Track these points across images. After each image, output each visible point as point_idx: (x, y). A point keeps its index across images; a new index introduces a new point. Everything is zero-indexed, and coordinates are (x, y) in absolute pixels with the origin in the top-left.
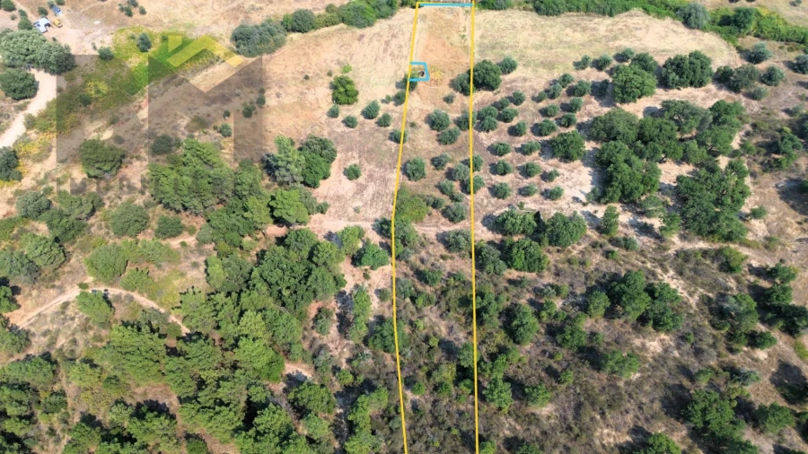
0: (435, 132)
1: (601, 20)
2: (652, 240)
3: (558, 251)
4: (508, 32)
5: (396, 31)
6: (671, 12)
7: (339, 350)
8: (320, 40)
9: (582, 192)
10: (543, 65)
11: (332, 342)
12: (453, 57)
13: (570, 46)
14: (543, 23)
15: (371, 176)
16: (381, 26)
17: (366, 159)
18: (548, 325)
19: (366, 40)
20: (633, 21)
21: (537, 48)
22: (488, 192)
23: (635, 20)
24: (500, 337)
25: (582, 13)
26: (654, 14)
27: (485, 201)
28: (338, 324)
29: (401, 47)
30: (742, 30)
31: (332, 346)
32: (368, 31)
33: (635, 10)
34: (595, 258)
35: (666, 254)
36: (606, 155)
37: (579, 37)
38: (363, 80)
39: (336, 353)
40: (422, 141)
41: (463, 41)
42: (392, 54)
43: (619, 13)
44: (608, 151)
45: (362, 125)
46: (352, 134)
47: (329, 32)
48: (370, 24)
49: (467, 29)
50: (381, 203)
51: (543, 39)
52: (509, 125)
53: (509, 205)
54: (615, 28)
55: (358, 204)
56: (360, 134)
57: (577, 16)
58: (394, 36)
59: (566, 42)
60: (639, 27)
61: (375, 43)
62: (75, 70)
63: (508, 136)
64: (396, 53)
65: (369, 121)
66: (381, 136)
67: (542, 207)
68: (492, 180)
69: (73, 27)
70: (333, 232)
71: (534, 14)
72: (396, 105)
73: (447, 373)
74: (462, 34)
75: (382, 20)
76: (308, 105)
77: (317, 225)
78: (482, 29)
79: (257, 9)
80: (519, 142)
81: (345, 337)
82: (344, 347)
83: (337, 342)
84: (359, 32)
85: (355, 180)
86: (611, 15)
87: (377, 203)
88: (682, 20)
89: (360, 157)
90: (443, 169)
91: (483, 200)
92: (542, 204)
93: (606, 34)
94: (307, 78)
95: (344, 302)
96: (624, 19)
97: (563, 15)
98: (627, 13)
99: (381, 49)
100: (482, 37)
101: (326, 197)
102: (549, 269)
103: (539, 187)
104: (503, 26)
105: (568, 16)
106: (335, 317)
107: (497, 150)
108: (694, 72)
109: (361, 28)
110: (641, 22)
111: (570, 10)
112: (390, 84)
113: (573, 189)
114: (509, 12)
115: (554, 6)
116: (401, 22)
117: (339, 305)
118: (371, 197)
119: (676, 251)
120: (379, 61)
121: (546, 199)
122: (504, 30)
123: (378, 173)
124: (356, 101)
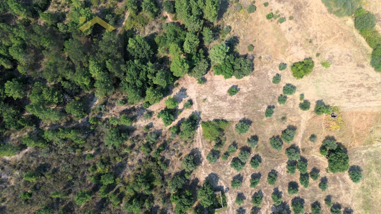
0: (280, 134)
7: (113, 113)
11: (117, 108)
12: (357, 134)
15: (234, 102)
17: (248, 96)
22: (236, 174)
27: (229, 173)
28: (128, 109)
29: (360, 96)
31: (115, 109)
32: (369, 69)
38: (319, 77)
42: (349, 91)
45: (278, 87)
46: (268, 83)
50: (213, 112)
53: (228, 188)
55: (210, 100)
56: (269, 88)
58: (369, 89)
63: (288, 182)
64: (352, 94)
65: (282, 90)
66: (270, 101)
67: (231, 209)
68: (247, 175)
70: (187, 91)
76: (287, 50)
77: (190, 81)
80: (284, 190)
81: (121, 114)
82: (115, 115)
83: (117, 111)
85: (228, 94)
87: (213, 110)
89: (249, 92)
90: (249, 144)
91: (229, 172)
92: (233, 209)
94: (310, 42)
99: (352, 83)
101: (212, 81)
103: (246, 206)
107: (273, 176)
112: (319, 96)
118: (217, 105)
120: (341, 84)
123: (238, 106)
124: (298, 78)
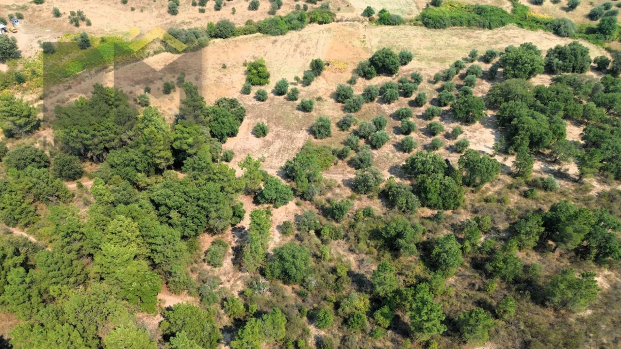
0: (340, 104)
1: (482, 31)
2: (570, 183)
3: (473, 191)
4: (402, 39)
5: (305, 38)
6: (542, 26)
7: (232, 282)
8: (238, 43)
9: (487, 147)
10: (435, 59)
11: (225, 274)
12: (354, 55)
13: (457, 47)
14: (432, 33)
15: (278, 136)
16: (292, 35)
17: (274, 123)
18: (473, 259)
19: (278, 44)
20: (510, 32)
21: (428, 49)
22: (393, 148)
23: (512, 31)
24: (419, 269)
25: (465, 27)
26: (527, 28)
27: (391, 155)
28: (233, 257)
29: (309, 48)
30: (608, 37)
31: (223, 278)
32: (280, 38)
33: (510, 25)
34: (513, 198)
35: (588, 195)
36: (508, 112)
37: (464, 42)
38: (274, 69)
39: (228, 286)
40: (327, 110)
41: (363, 44)
42: (301, 53)
43: (497, 27)
44: (509, 109)
45: (272, 99)
46: (262, 106)
47: (247, 39)
48: (282, 33)
49: (366, 36)
51: (433, 43)
52: (408, 99)
54: (495, 36)
56: (270, 106)
57: (460, 29)
58: (303, 41)
59: (453, 45)
60: (516, 35)
61: (286, 46)
62: (19, 60)
63: (409, 106)
64: (305, 52)
65: (278, 97)
66: (289, 108)
67: (449, 158)
68: (396, 138)
69: (26, 33)
71: (424, 28)
72: (304, 86)
73: (360, 302)
74: (362, 40)
75: (294, 32)
76: (224, 86)
78: (379, 37)
79: (187, 23)
80: (419, 111)
81: (240, 270)
82: (238, 279)
83: (230, 275)
84: (273, 38)
85: (262, 138)
86: (490, 28)
87: (283, 155)
88: (553, 31)
89: (268, 121)
90: (348, 130)
91: (388, 154)
92: (449, 155)
93: (488, 40)
94: (224, 67)
95: (242, 236)
96: (502, 31)
97: (448, 29)
98: (503, 27)
100: (380, 42)
101: (232, 150)
102: (465, 208)
103: (444, 144)
104: (397, 35)
105: (453, 29)
106: (231, 251)
107: (398, 116)
108: (576, 57)
109: (275, 35)
110: (517, 33)
111: (454, 25)
112: (298, 72)
113: (478, 145)
114: (402, 26)
115: (441, 21)
116: (310, 32)
117: (236, 239)
118: (277, 150)
119: (598, 193)
120: (289, 57)
121: (452, 153)
122: (398, 38)
123: (285, 133)
124: (268, 83)
